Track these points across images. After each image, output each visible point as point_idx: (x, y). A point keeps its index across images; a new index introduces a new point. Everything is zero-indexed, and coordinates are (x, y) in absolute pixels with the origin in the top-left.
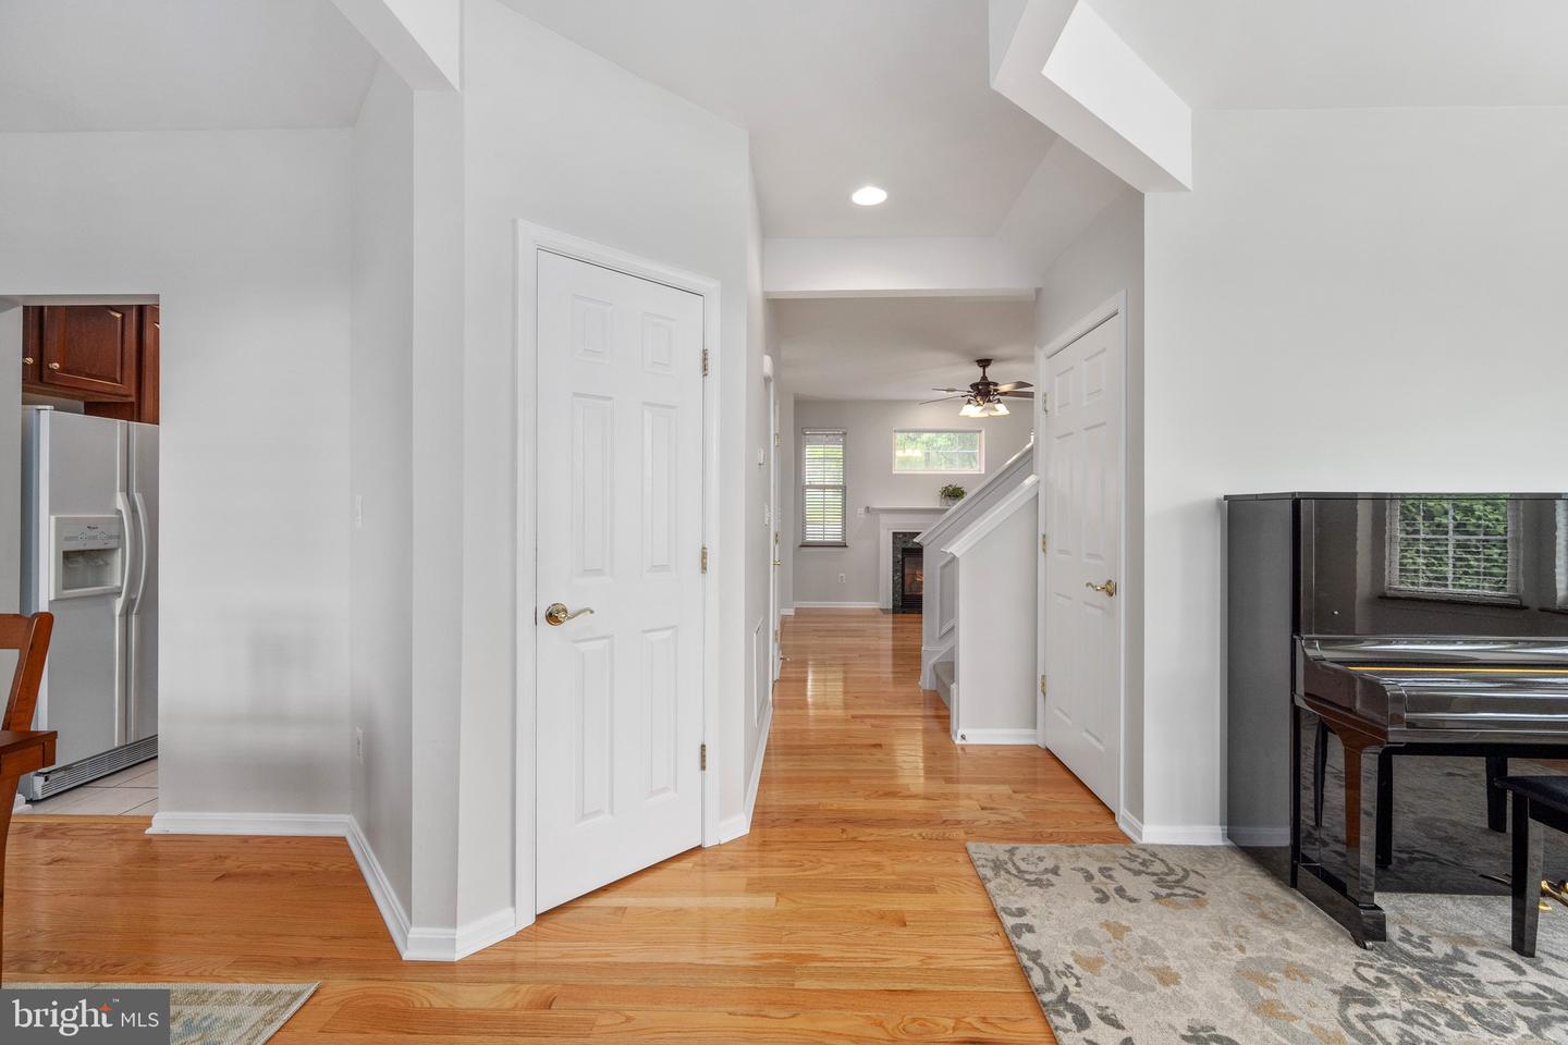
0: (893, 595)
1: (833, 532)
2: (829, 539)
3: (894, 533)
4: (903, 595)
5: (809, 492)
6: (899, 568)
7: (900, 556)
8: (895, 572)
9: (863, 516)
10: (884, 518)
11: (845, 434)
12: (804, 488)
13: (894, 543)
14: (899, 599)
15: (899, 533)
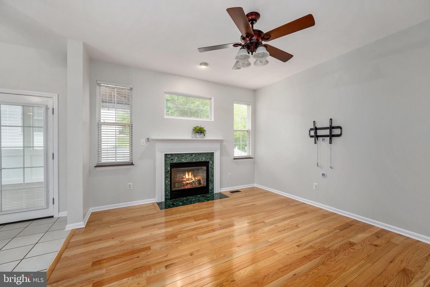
0: (165, 192)
1: (123, 156)
2: (120, 160)
3: (166, 155)
4: (171, 191)
5: (103, 128)
6: (168, 175)
7: (169, 168)
8: (166, 178)
9: (144, 144)
10: (158, 146)
11: (131, 89)
12: (100, 125)
13: (165, 160)
14: (169, 194)
15: (169, 154)
